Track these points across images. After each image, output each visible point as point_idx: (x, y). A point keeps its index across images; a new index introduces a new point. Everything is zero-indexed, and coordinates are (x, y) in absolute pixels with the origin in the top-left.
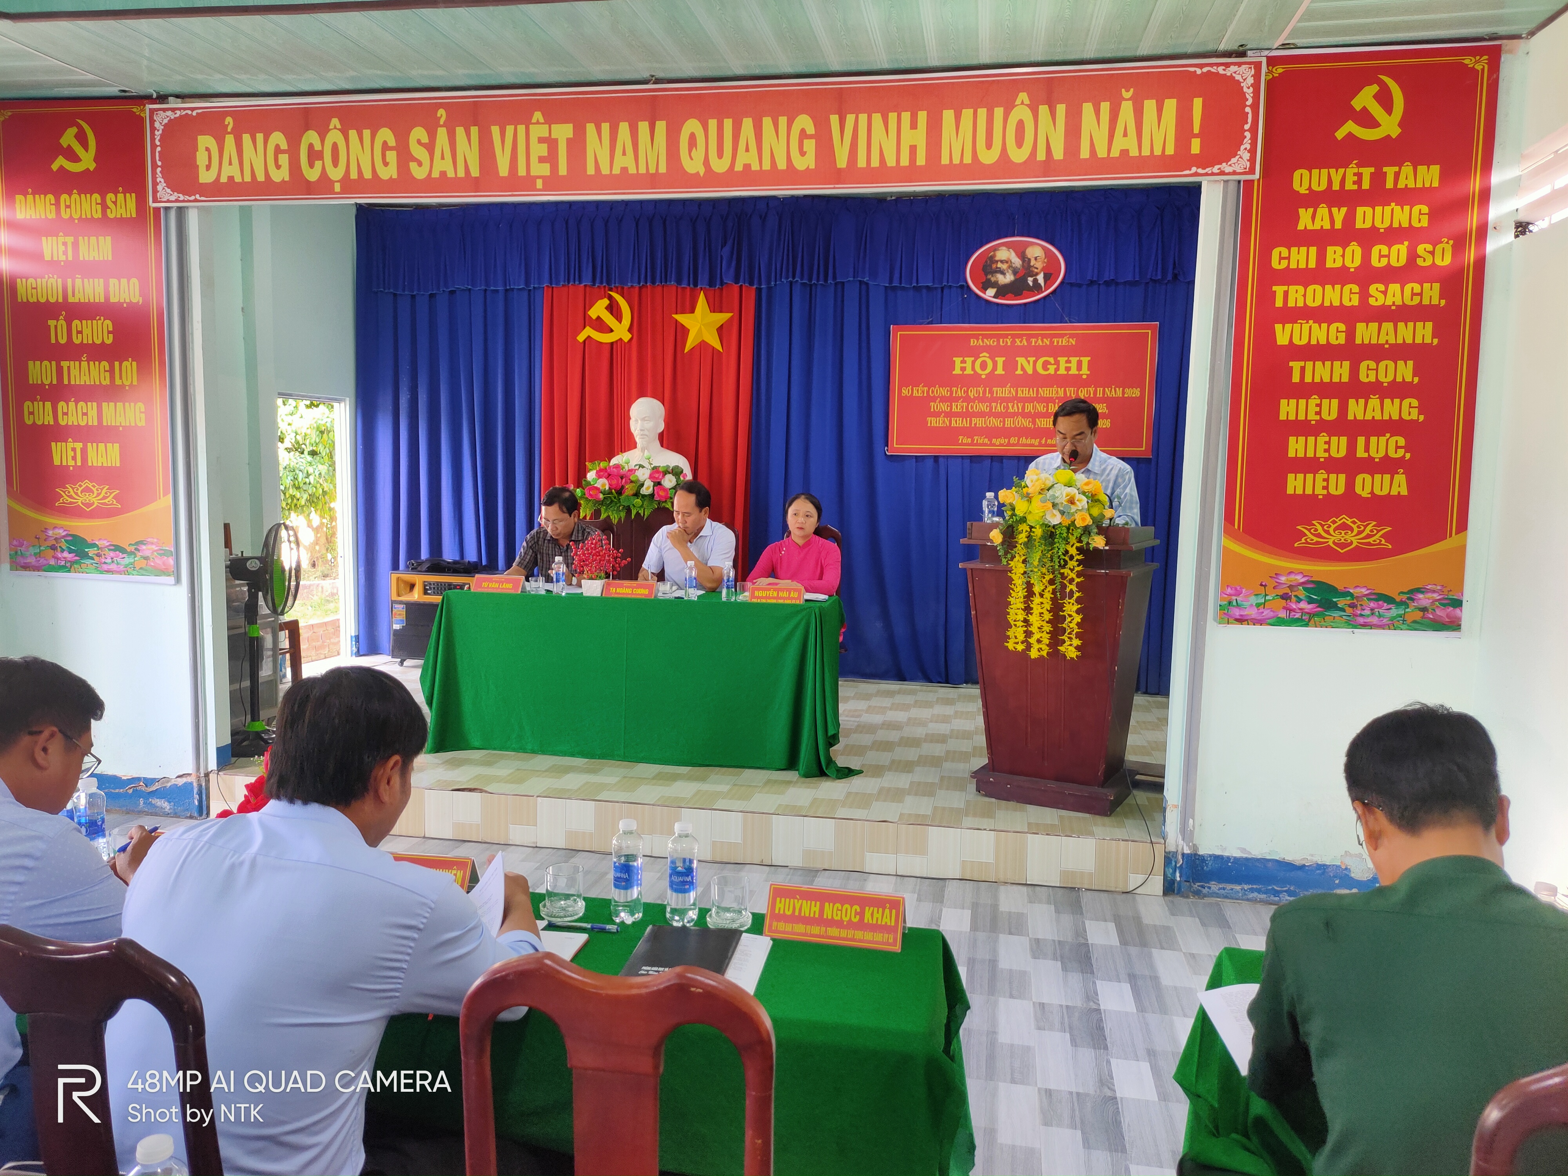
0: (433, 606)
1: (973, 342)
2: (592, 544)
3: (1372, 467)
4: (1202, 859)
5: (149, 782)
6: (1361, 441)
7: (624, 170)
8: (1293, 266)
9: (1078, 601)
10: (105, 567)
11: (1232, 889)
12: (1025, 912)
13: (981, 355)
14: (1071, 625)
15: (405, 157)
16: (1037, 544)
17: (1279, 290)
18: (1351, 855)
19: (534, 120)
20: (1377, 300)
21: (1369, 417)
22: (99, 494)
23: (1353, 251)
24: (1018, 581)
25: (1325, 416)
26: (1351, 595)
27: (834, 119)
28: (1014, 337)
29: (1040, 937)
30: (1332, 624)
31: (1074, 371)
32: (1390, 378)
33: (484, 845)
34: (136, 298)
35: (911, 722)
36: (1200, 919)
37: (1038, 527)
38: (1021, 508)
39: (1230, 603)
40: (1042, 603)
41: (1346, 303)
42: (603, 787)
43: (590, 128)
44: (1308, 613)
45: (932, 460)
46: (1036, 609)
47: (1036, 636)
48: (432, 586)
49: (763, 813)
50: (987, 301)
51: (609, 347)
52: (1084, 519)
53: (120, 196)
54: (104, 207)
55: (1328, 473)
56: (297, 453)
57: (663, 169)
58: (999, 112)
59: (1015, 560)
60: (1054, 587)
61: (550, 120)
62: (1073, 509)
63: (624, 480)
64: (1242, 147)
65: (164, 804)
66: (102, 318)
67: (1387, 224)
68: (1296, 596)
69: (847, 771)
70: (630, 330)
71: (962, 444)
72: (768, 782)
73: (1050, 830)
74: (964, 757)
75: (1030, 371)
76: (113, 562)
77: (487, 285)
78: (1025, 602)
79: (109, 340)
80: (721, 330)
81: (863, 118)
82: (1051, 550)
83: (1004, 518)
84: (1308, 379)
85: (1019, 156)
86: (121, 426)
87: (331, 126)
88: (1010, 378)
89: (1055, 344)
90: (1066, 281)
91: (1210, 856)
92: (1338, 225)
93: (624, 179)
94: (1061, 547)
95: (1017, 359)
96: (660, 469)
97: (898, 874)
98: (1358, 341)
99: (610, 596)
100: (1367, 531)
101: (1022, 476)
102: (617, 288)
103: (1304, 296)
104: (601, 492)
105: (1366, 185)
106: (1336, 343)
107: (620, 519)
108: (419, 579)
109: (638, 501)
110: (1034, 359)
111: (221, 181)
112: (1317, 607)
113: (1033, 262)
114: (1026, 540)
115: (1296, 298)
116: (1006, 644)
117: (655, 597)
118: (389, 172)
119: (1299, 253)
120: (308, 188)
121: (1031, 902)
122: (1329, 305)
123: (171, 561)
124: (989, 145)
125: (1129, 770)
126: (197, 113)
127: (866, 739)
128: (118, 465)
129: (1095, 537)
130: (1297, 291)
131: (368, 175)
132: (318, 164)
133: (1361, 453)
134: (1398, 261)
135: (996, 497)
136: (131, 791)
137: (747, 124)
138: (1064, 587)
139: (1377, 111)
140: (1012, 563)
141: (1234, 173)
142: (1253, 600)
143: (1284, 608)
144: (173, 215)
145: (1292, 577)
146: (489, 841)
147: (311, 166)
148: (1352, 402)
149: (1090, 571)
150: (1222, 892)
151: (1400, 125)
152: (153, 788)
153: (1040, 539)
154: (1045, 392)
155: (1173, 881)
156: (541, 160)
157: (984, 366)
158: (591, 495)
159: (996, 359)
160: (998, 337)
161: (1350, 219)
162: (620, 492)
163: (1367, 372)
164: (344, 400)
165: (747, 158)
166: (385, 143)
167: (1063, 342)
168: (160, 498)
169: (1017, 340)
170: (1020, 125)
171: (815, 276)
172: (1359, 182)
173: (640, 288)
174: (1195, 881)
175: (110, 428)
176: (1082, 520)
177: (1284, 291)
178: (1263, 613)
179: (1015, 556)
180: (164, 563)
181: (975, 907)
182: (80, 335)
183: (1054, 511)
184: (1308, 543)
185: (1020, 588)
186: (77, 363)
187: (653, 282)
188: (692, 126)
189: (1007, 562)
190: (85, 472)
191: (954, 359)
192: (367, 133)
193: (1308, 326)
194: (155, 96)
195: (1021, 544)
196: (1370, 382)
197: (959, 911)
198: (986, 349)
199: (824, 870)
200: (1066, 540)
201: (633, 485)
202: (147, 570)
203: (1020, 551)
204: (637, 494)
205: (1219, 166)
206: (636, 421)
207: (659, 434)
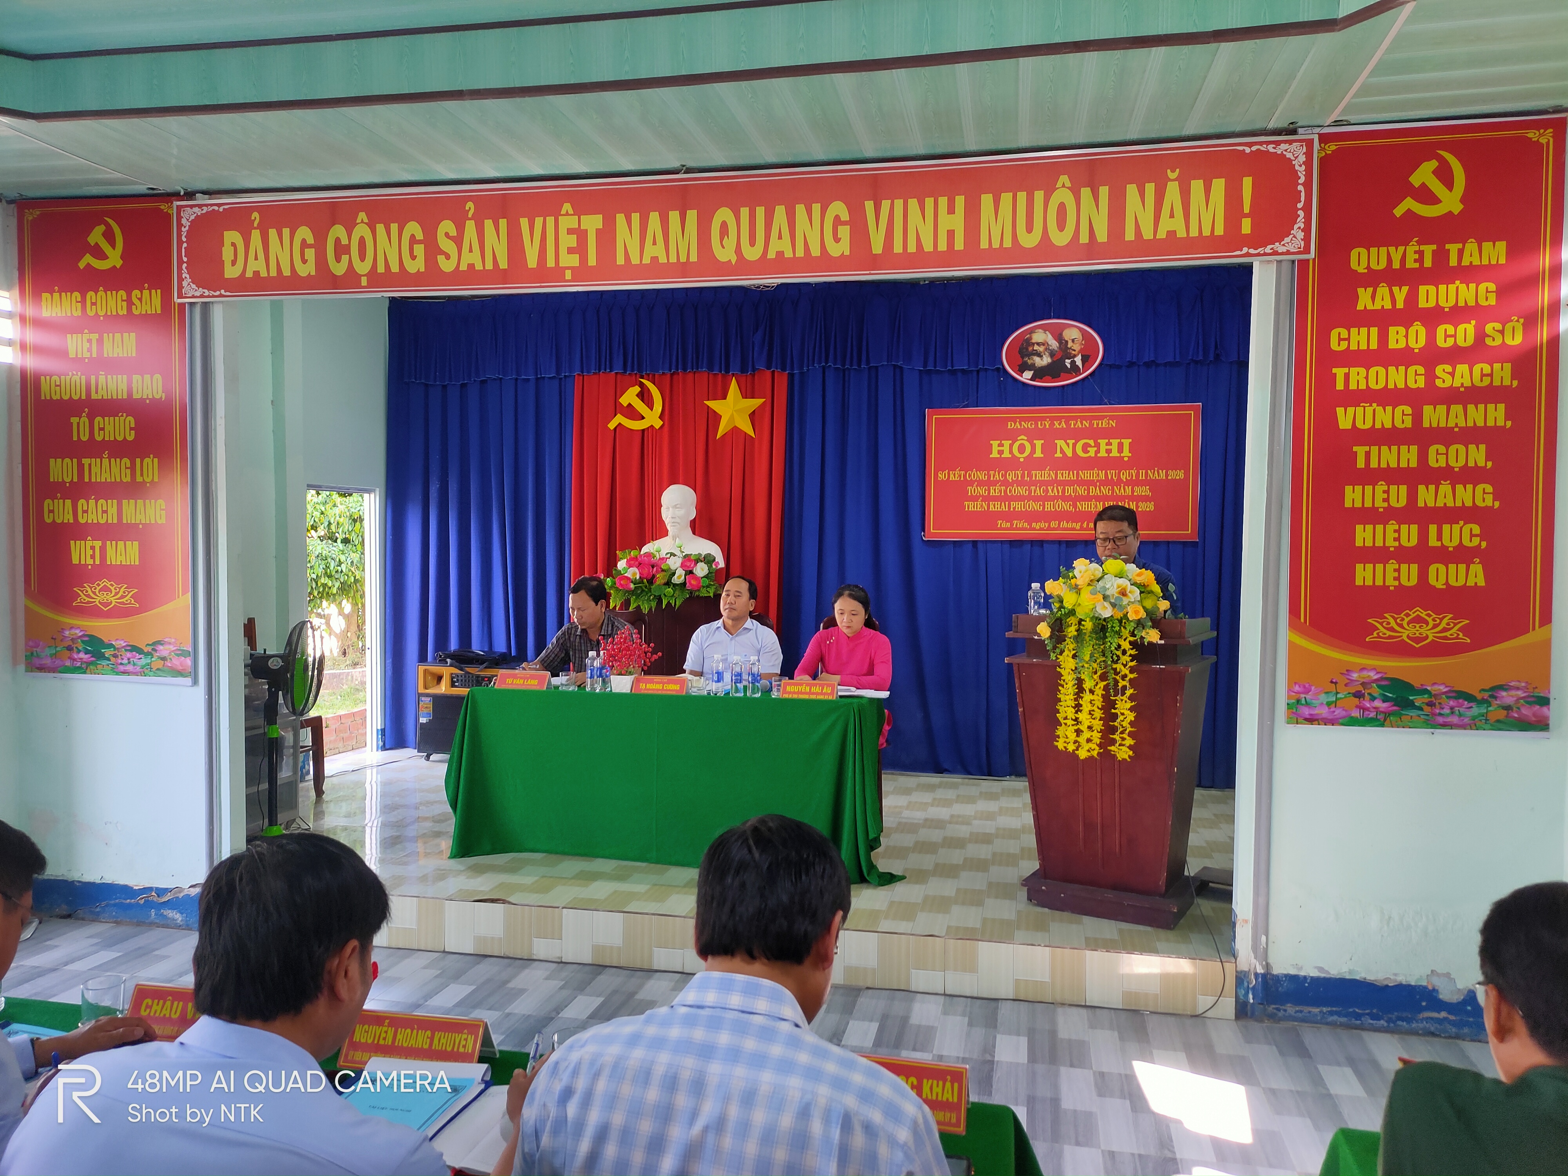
0: (460, 699)
1: (1010, 425)
2: (621, 638)
3: (1445, 556)
4: (1277, 979)
5: (161, 892)
6: (1433, 529)
7: (655, 259)
8: (1353, 347)
9: (1131, 698)
10: (122, 668)
11: (1310, 1012)
12: (1087, 1039)
13: (1019, 438)
14: (1125, 724)
15: (433, 250)
16: (1088, 639)
17: (1340, 372)
18: (1438, 975)
19: (563, 212)
20: (1444, 381)
21: (1440, 504)
22: (117, 594)
23: (1417, 331)
24: (1069, 678)
25: (1393, 503)
26: (1426, 691)
27: (869, 205)
28: (1053, 419)
29: (1104, 1070)
30: (1410, 724)
31: (1115, 453)
32: (1462, 463)
34: (159, 394)
35: (955, 820)
36: (1277, 1046)
37: (1088, 620)
38: (1069, 601)
39: (1298, 701)
40: (1093, 700)
41: (1412, 385)
42: (632, 896)
43: (620, 218)
44: (1382, 712)
45: (971, 545)
46: (1086, 707)
47: (1086, 734)
48: (460, 678)
50: (1024, 384)
51: (641, 433)
52: (1136, 612)
53: (146, 293)
54: (130, 303)
55: (1399, 563)
56: (330, 542)
57: (694, 258)
58: (1039, 195)
59: (1065, 654)
60: (1105, 683)
61: (579, 212)
62: (1125, 601)
63: (655, 569)
64: (1296, 227)
65: (176, 916)
66: (125, 414)
67: (1452, 303)
68: (1369, 694)
69: (889, 876)
70: (661, 417)
71: (1001, 529)
73: (1110, 946)
74: (1010, 860)
75: (1069, 453)
76: (129, 663)
77: (518, 374)
78: (1076, 700)
79: (131, 437)
80: (753, 416)
81: (899, 203)
82: (1103, 644)
83: (1051, 610)
84: (1374, 464)
85: (1060, 239)
86: (141, 523)
87: (359, 220)
88: (1050, 460)
89: (1095, 426)
90: (1105, 362)
91: (1286, 976)
92: (1400, 305)
93: (655, 268)
94: (1113, 641)
95: (1056, 441)
96: (692, 558)
97: (947, 992)
98: (1426, 424)
99: (639, 693)
100: (1443, 624)
101: (1069, 567)
102: (648, 375)
103: (1367, 378)
104: (632, 582)
105: (1428, 263)
106: (1402, 426)
107: (651, 609)
108: (447, 671)
109: (670, 590)
110: (1074, 441)
111: (247, 276)
112: (1394, 705)
113: (1070, 344)
114: (1076, 633)
115: (1358, 381)
116: (1056, 743)
117: (686, 693)
118: (416, 266)
119: (1359, 334)
120: (334, 283)
121: (1092, 1028)
122: (1393, 387)
123: (189, 662)
124: (1030, 229)
125: (1191, 878)
126: (224, 209)
127: (907, 840)
128: (137, 563)
129: (1150, 631)
130: (1358, 373)
131: (395, 268)
132: (345, 258)
133: (1433, 542)
134: (1465, 341)
135: (1043, 588)
136: (142, 902)
137: (780, 212)
138: (1116, 682)
139: (1437, 187)
140: (1061, 658)
141: (1288, 253)
142: (1324, 698)
143: (1357, 707)
144: (198, 310)
145: (1365, 674)
146: (511, 956)
147: (338, 260)
148: (1421, 488)
149: (1145, 667)
150: (1300, 1015)
151: (1462, 201)
152: (165, 899)
153: (1090, 632)
154: (1085, 475)
155: (1246, 1003)
156: (570, 251)
157: (1022, 449)
158: (621, 584)
159: (1035, 441)
160: (1036, 420)
161: (1412, 297)
162: (651, 580)
163: (1436, 457)
164: (374, 491)
165: (780, 245)
166: (413, 237)
167: (1104, 424)
168: (178, 597)
169: (1055, 422)
170: (1062, 208)
171: (848, 362)
172: (1420, 260)
173: (672, 375)
174: (1270, 1003)
175: (129, 526)
176: (1135, 613)
177: (1345, 374)
178: (1334, 712)
179: (1064, 651)
180: (181, 665)
181: (1031, 1034)
182: (102, 432)
183: (1105, 603)
184: (1379, 637)
185: (1071, 684)
186: (98, 460)
187: (685, 369)
188: (724, 214)
189: (1056, 656)
190: (103, 570)
191: (991, 442)
192: (394, 227)
193: (1371, 409)
194: (182, 193)
195: (1070, 638)
196: (1440, 467)
197: (1015, 1038)
198: (1024, 432)
199: (868, 988)
200: (1118, 633)
201: (664, 573)
202: (164, 671)
203: (1069, 646)
204: (668, 583)
205: (1272, 246)
206: (668, 508)
207: (691, 521)
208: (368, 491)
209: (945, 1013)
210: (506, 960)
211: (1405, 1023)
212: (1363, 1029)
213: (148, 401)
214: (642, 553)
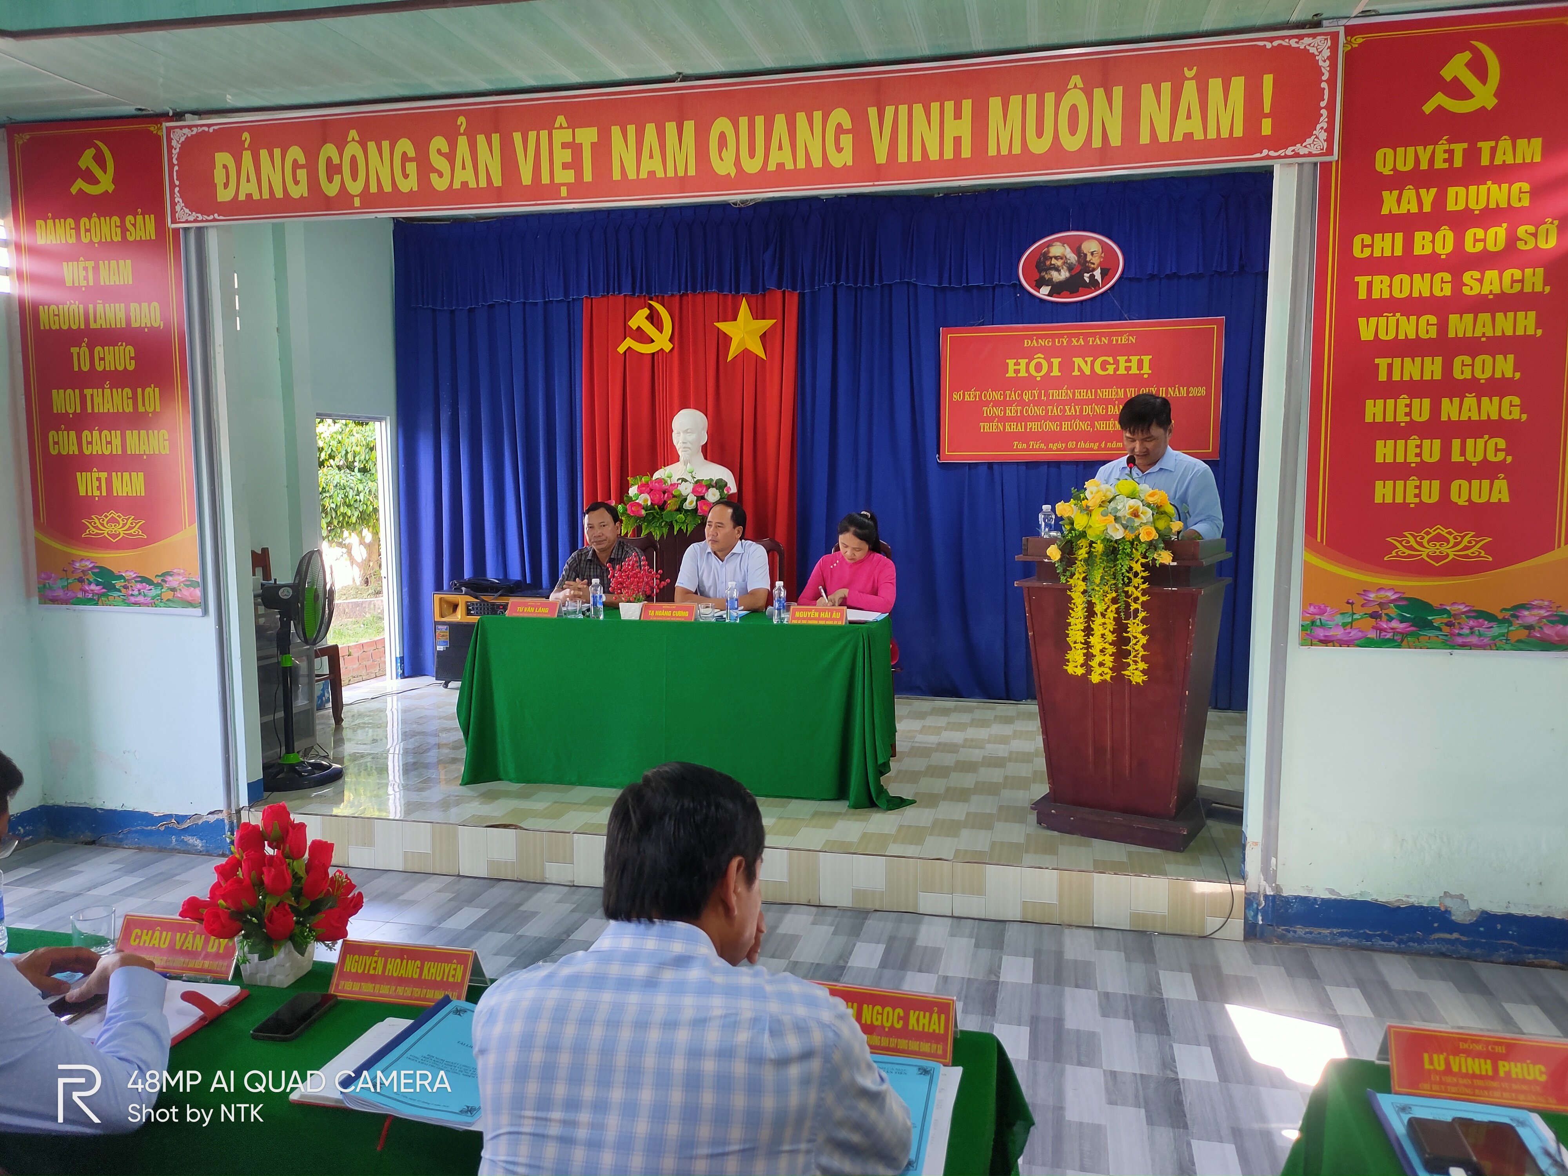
0: (470, 626)
1: (1027, 343)
3: (1469, 472)
4: (1287, 901)
5: (180, 819)
6: (1456, 443)
7: (652, 174)
8: (1377, 254)
9: (1143, 621)
10: (133, 599)
11: (1320, 933)
12: (1093, 960)
13: (1035, 357)
14: (1136, 647)
15: (425, 168)
16: (1098, 561)
17: (1362, 281)
18: (1451, 896)
19: (557, 125)
20: (1471, 289)
21: (1464, 417)
22: (124, 525)
23: (1444, 235)
24: (1078, 600)
25: (1416, 417)
26: (1446, 611)
27: (873, 112)
28: (1070, 336)
29: (1110, 990)
30: (1427, 644)
31: (1134, 370)
32: (1488, 374)
33: (519, 884)
34: (158, 323)
35: (969, 744)
36: (1285, 968)
37: (1099, 542)
38: (1080, 523)
39: (1313, 622)
40: (1104, 624)
41: (1437, 293)
43: (616, 131)
44: (1399, 633)
45: (986, 467)
46: (1097, 629)
47: (1099, 658)
48: (475, 606)
49: (809, 850)
50: (1041, 300)
51: (650, 357)
52: (1149, 534)
53: (139, 218)
54: (124, 230)
55: (1421, 479)
56: (348, 471)
57: (692, 172)
58: (1050, 97)
59: (1075, 577)
60: (1116, 606)
61: (573, 125)
62: (1137, 522)
63: (666, 495)
64: (1319, 127)
65: (196, 842)
66: (124, 344)
67: (1482, 205)
68: (1386, 614)
69: (899, 800)
70: (671, 340)
71: (1017, 450)
72: (816, 814)
73: (1117, 868)
74: (1023, 783)
75: (1088, 371)
76: (140, 594)
77: (526, 298)
78: (1085, 623)
79: (131, 367)
80: (764, 338)
81: (903, 109)
82: (1114, 566)
83: (1062, 532)
84: (1396, 377)
85: (1072, 143)
86: (145, 454)
87: (349, 139)
88: (1067, 379)
89: (1114, 342)
90: (1125, 276)
91: (1296, 897)
92: (1427, 208)
93: (652, 183)
94: (1124, 564)
95: (1074, 359)
96: (704, 483)
97: (955, 914)
98: (1451, 334)
99: (648, 620)
100: (1465, 542)
101: (1081, 488)
102: (657, 297)
103: (1390, 286)
104: (643, 508)
105: (1458, 163)
106: (1427, 337)
107: (662, 536)
108: (462, 599)
109: (681, 517)
110: (1092, 358)
111: (240, 199)
112: (1411, 626)
113: (1089, 258)
114: (1087, 556)
115: (1381, 290)
116: (1066, 667)
117: (695, 619)
118: (408, 185)
119: (1383, 240)
120: (326, 204)
121: (1098, 949)
122: (1418, 295)
123: (198, 592)
124: (1040, 134)
125: (1203, 800)
126: (214, 130)
127: (920, 764)
128: (143, 494)
129: (1162, 553)
130: (1382, 281)
131: (387, 188)
132: (337, 178)
133: (1456, 457)
134: (1496, 245)
135: (1053, 510)
136: (163, 828)
137: (780, 120)
138: (1128, 605)
139: (1469, 80)
140: (1071, 581)
141: (1310, 155)
142: (1339, 619)
143: (1373, 627)
144: (192, 235)
145: (1382, 594)
146: (525, 880)
147: (330, 180)
148: (1445, 401)
149: (1157, 590)
150: (1310, 936)
151: (1496, 95)
152: (185, 826)
153: (1102, 555)
154: (1104, 393)
155: (1255, 924)
156: (565, 166)
157: (1039, 367)
158: (632, 510)
159: (1052, 360)
160: (1053, 337)
161: (1440, 201)
162: (662, 507)
163: (1462, 368)
164: (385, 419)
165: (781, 157)
166: (404, 154)
167: (1123, 340)
168: (185, 528)
169: (1073, 339)
170: (1074, 111)
171: (860, 279)
172: (1450, 160)
173: (681, 296)
174: (1279, 924)
175: (134, 457)
176: (1147, 534)
177: (1368, 282)
178: (1350, 633)
179: (1075, 574)
180: (191, 595)
181: (1037, 955)
182: (102, 362)
183: (1116, 525)
184: (1398, 556)
185: (1080, 607)
186: (100, 390)
187: (694, 290)
188: (722, 125)
189: (1066, 580)
190: (110, 502)
191: (1007, 361)
192: (386, 144)
193: (1395, 318)
194: (171, 114)
195: (1081, 561)
196: (1465, 379)
197: (1020, 959)
198: (1042, 350)
199: (876, 911)
200: (1130, 556)
201: (675, 499)
202: (173, 602)
203: (1080, 568)
204: (680, 510)
205: (1293, 148)
206: (679, 433)
207: (702, 446)
208: (380, 420)
209: (952, 935)
210: (520, 884)
211: (1416, 944)
212: (1374, 950)
213: (146, 330)
214: (654, 478)
